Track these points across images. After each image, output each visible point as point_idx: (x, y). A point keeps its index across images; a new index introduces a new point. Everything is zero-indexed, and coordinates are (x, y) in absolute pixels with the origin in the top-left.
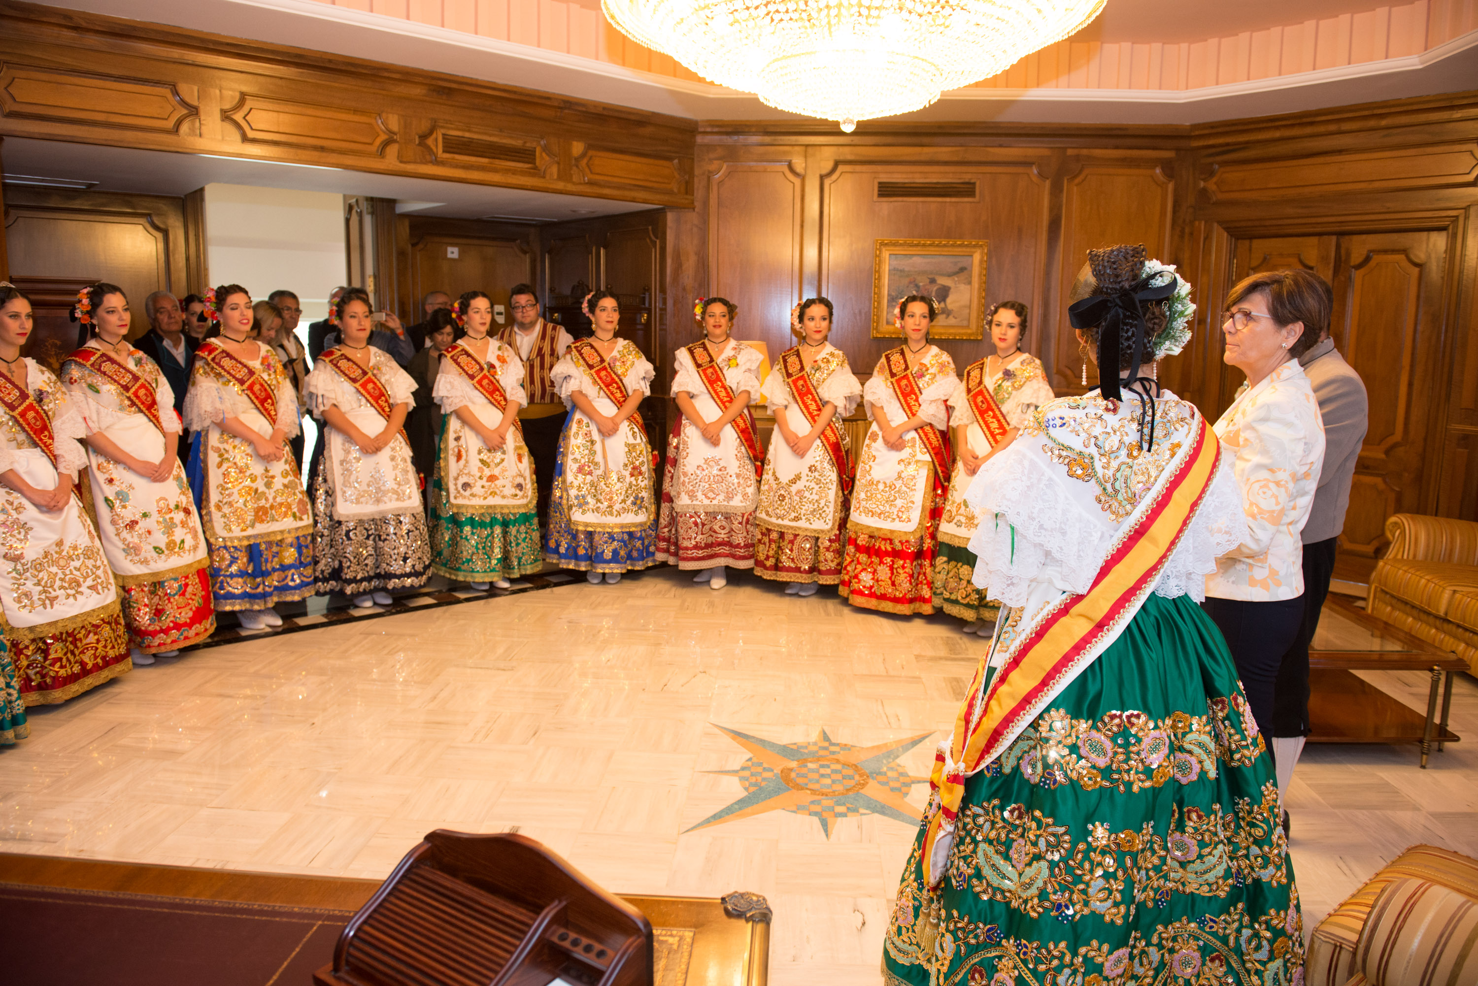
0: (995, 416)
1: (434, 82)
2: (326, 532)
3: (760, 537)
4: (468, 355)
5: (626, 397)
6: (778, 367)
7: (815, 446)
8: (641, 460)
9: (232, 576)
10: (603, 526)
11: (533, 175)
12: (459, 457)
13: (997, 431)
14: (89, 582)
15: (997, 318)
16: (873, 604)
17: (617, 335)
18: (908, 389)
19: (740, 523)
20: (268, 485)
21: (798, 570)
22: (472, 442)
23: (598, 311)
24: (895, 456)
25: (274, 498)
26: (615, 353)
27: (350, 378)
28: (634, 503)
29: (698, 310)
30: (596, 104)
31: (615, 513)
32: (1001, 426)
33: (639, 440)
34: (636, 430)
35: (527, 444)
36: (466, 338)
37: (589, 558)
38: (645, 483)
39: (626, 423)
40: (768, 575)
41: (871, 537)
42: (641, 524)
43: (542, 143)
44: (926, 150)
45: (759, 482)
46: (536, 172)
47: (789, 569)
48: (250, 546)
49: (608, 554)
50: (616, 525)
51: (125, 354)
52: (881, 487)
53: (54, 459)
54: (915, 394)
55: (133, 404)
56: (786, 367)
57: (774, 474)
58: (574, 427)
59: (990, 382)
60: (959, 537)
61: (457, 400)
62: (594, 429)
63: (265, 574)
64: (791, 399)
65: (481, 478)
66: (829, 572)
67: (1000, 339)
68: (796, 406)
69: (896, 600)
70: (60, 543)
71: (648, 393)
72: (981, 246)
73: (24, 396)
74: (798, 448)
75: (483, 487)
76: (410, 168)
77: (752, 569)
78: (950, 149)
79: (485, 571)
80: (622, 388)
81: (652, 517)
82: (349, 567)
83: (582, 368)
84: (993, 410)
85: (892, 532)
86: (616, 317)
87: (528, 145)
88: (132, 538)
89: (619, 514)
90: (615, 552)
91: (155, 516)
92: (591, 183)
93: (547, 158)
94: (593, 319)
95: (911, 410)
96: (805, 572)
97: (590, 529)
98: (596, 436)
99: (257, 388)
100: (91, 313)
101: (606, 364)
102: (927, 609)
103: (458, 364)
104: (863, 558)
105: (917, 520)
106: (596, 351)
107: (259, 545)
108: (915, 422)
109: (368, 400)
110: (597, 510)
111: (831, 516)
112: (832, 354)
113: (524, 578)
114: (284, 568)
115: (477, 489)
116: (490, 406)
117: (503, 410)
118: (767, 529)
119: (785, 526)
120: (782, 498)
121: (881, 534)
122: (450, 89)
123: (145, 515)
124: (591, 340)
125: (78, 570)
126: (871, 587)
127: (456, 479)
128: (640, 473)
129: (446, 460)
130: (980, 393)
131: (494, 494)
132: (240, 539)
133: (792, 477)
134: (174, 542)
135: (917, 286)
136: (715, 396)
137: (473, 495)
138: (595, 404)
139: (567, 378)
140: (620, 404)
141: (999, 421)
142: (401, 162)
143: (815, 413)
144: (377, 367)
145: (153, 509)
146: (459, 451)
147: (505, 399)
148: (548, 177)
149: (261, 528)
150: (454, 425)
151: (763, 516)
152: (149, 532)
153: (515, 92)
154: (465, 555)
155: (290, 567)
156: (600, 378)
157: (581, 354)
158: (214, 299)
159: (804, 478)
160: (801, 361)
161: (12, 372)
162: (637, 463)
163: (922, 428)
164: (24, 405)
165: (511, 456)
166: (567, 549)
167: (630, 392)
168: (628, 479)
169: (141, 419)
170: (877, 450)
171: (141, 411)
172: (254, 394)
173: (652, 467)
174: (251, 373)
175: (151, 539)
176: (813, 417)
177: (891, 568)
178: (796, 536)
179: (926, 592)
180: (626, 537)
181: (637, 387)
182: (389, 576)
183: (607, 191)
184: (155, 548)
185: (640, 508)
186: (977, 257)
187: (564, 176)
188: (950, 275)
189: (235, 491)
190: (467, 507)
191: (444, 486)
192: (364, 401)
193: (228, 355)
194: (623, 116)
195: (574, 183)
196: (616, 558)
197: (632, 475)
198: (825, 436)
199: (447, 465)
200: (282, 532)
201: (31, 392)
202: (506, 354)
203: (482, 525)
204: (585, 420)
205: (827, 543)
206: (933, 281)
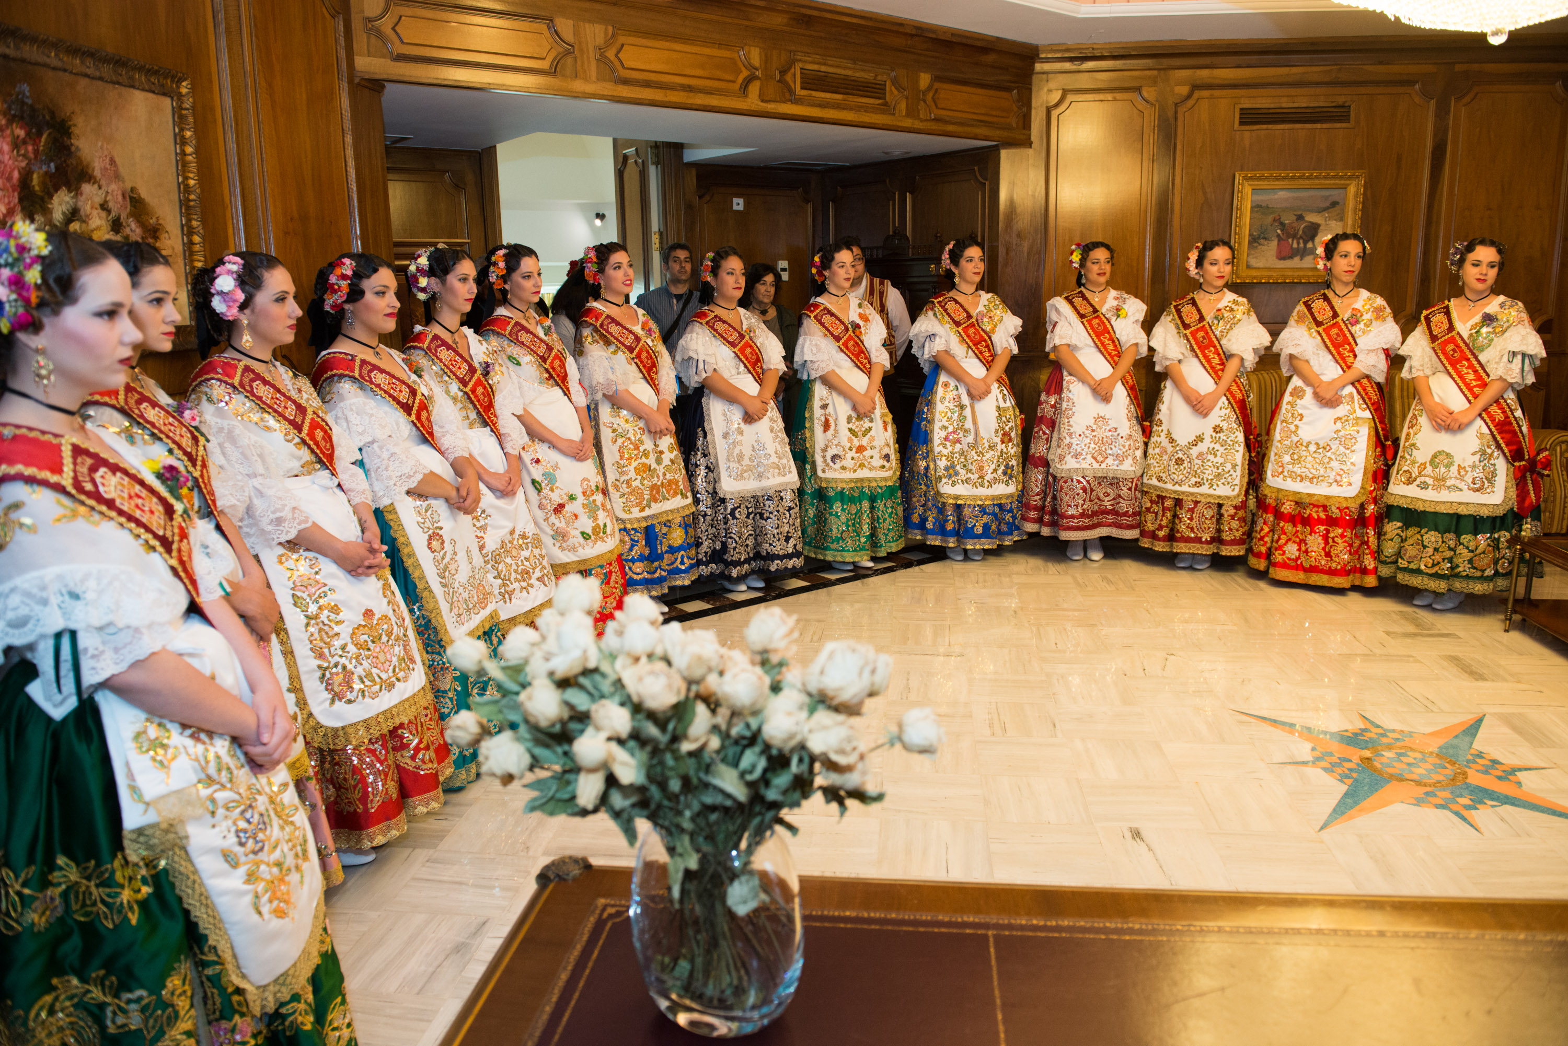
0: (1471, 366)
1: (796, 10)
2: (709, 512)
3: (1149, 505)
4: (832, 314)
5: (994, 356)
6: (1169, 318)
7: (1220, 404)
8: (1010, 425)
9: (633, 561)
10: (974, 498)
11: (884, 112)
12: (826, 426)
13: (1474, 383)
14: (538, 574)
15: (1471, 257)
16: (1299, 577)
17: (981, 286)
18: (1340, 339)
19: (1130, 489)
20: (659, 461)
21: (1198, 540)
22: (841, 409)
23: (963, 262)
24: (1329, 414)
25: (664, 474)
26: (981, 308)
27: (729, 342)
28: (1005, 473)
29: (1076, 257)
30: (945, 30)
31: (986, 484)
32: (1479, 378)
33: (1008, 404)
34: (1005, 392)
35: (891, 411)
36: (826, 295)
37: (957, 533)
38: (1013, 449)
39: (996, 385)
40: (1160, 547)
41: (1297, 503)
42: (1011, 496)
43: (893, 74)
44: (1295, 70)
45: (1146, 444)
46: (886, 108)
47: (1188, 540)
48: (647, 528)
49: (979, 530)
50: (987, 498)
51: (533, 321)
52: (1312, 448)
53: (500, 438)
54: (1349, 344)
55: (551, 377)
56: (1180, 317)
57: (1169, 434)
58: (940, 391)
59: (1463, 328)
60: (1425, 501)
61: (824, 365)
62: (963, 391)
63: (660, 557)
64: (1188, 353)
65: (850, 449)
66: (1233, 542)
67: (1479, 280)
68: (1195, 360)
69: (1331, 572)
70: (512, 533)
71: (1015, 350)
72: (1358, 177)
73: (472, 370)
74: (1200, 407)
75: (853, 459)
76: (771, 107)
77: (1137, 540)
78: (1322, 68)
79: (855, 550)
80: (990, 347)
81: (1020, 488)
82: (735, 549)
83: (948, 326)
84: (1468, 360)
85: (1328, 498)
86: (981, 267)
87: (879, 78)
88: (560, 523)
89: (990, 485)
90: (986, 527)
91: (581, 499)
92: (936, 120)
93: (896, 92)
94: (956, 272)
95: (1345, 362)
96: (1207, 542)
97: (959, 502)
98: (966, 400)
99: (644, 355)
100: (505, 278)
101: (974, 320)
102: (1371, 581)
103: (822, 324)
104: (1289, 527)
105: (1360, 484)
106: (962, 306)
107: (653, 526)
108: (1352, 375)
109: (746, 366)
110: (967, 481)
111: (1237, 481)
112: (1235, 302)
113: (890, 556)
114: (672, 550)
115: (848, 463)
116: (856, 369)
117: (869, 373)
118: (1158, 496)
119: (1183, 493)
120: (1179, 462)
121: (1313, 500)
122: (810, 17)
123: (572, 498)
124: (953, 294)
125: (527, 559)
126: (1298, 558)
127: (824, 450)
128: (1010, 440)
129: (812, 429)
130: (1452, 340)
131: (862, 466)
132: (638, 520)
133: (1192, 438)
134: (598, 526)
135: (1282, 224)
136: (1102, 349)
137: (843, 468)
138: (963, 365)
139: (932, 337)
140: (988, 364)
141: (1475, 371)
142: (763, 101)
143: (1219, 367)
144: (750, 330)
145: (578, 492)
146: (827, 421)
147: (869, 363)
148: (897, 112)
149: (656, 508)
150: (819, 392)
151: (1154, 482)
152: (576, 516)
153: (871, 19)
154: (835, 533)
155: (679, 549)
156: (968, 336)
157: (946, 310)
158: (595, 260)
159: (1207, 439)
160: (1199, 311)
161: (456, 343)
162: (1007, 428)
163: (1358, 381)
164: (474, 380)
165: (878, 425)
166: (934, 524)
167: (999, 350)
168: (1000, 447)
169: (557, 392)
170: (1305, 408)
171: (558, 385)
172: (642, 362)
173: (1020, 432)
174: (638, 339)
175: (577, 524)
176: (1216, 372)
177: (1326, 538)
178: (1196, 503)
179: (1369, 563)
180: (997, 509)
181: (1005, 345)
182: (772, 557)
183: (951, 128)
184: (583, 533)
185: (1011, 477)
186: (1352, 190)
187: (911, 113)
188: (1321, 211)
189: (632, 468)
190: (836, 480)
191: (809, 459)
192: (742, 367)
193: (614, 321)
194: (969, 42)
195: (921, 120)
196: (986, 533)
197: (1003, 442)
198: (1231, 393)
199: (813, 436)
200: (672, 511)
201: (477, 365)
202: (868, 312)
203: (852, 500)
204: (953, 383)
205: (1232, 511)
206: (1300, 218)
